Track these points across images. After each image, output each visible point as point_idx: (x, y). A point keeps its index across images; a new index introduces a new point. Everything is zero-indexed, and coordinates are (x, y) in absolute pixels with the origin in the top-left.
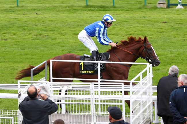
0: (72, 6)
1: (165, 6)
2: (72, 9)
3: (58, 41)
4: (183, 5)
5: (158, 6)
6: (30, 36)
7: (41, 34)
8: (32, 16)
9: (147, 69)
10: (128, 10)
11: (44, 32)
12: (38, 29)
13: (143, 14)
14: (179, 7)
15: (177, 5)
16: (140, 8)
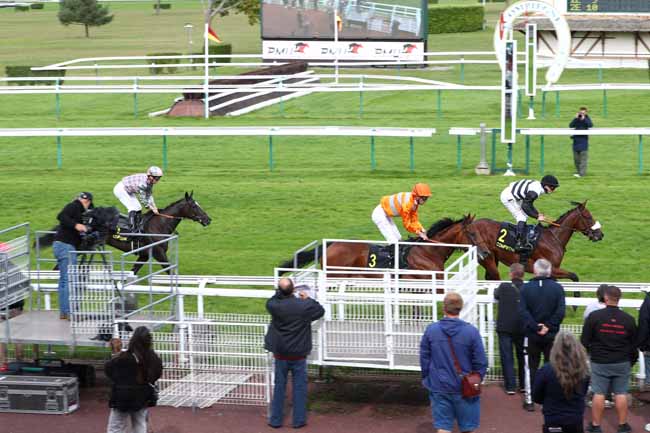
0: (351, 172)
1: (488, 172)
2: (351, 176)
3: (332, 220)
4: (514, 171)
5: (478, 171)
6: (290, 212)
7: (306, 210)
8: (294, 184)
9: (469, 253)
10: (434, 177)
11: (309, 208)
12: (301, 203)
13: (456, 184)
14: (509, 173)
15: (505, 171)
16: (451, 175)
